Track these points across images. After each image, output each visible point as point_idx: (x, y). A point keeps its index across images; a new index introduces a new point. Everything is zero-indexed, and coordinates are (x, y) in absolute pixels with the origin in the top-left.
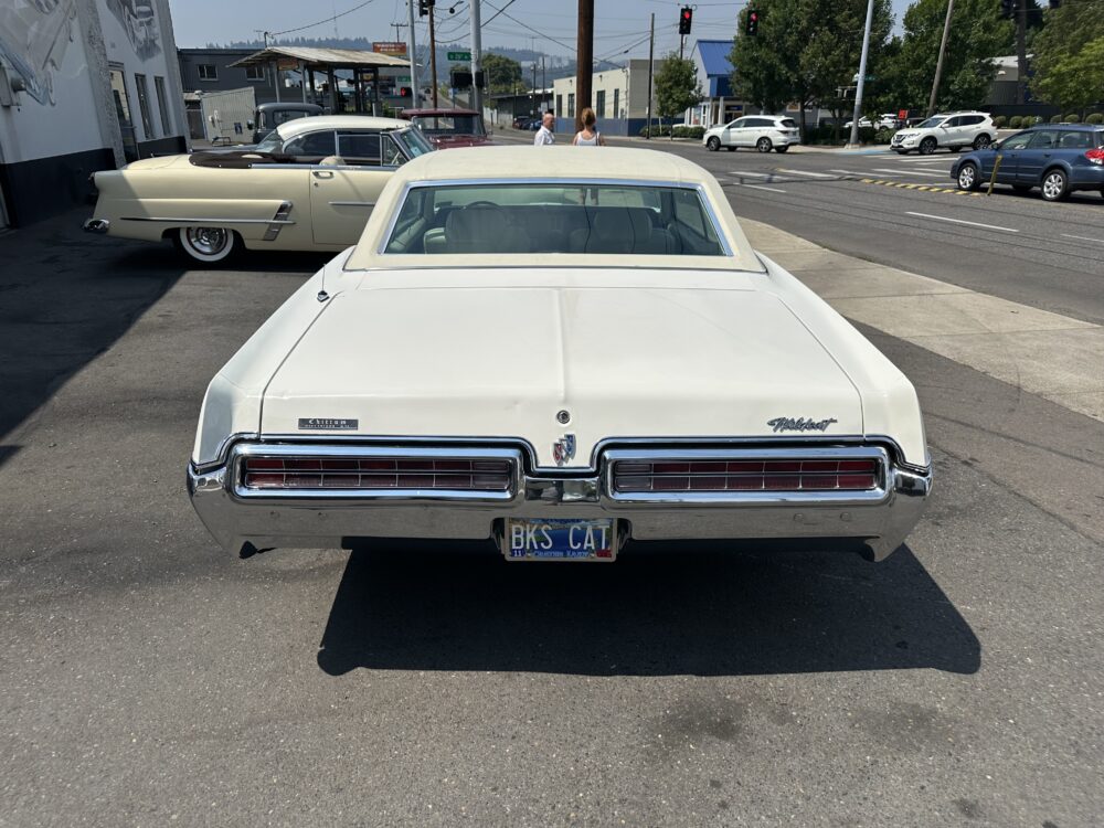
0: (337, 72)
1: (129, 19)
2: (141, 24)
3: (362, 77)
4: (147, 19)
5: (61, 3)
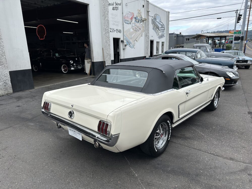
0: (214, 38)
1: (158, 31)
2: (161, 32)
3: (222, 39)
4: (163, 31)
5: (141, 29)
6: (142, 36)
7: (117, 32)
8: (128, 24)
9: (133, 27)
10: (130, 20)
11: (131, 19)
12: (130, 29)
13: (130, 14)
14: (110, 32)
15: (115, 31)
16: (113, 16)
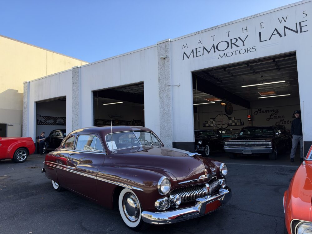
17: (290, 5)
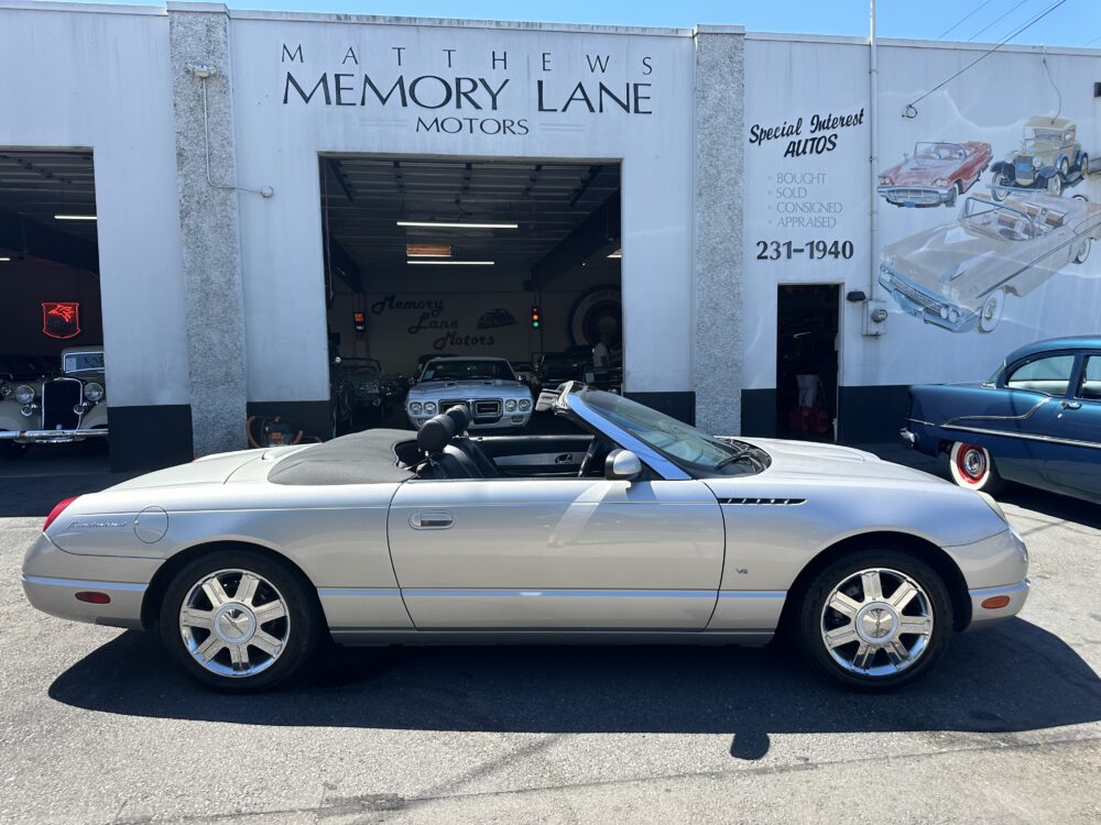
5: (1071, 225)
6: (1077, 261)
7: (817, 254)
8: (918, 206)
9: (979, 220)
10: (939, 183)
11: (952, 178)
12: (946, 229)
13: (945, 153)
14: (760, 257)
15: (793, 255)
16: (783, 185)
17: (617, 28)
